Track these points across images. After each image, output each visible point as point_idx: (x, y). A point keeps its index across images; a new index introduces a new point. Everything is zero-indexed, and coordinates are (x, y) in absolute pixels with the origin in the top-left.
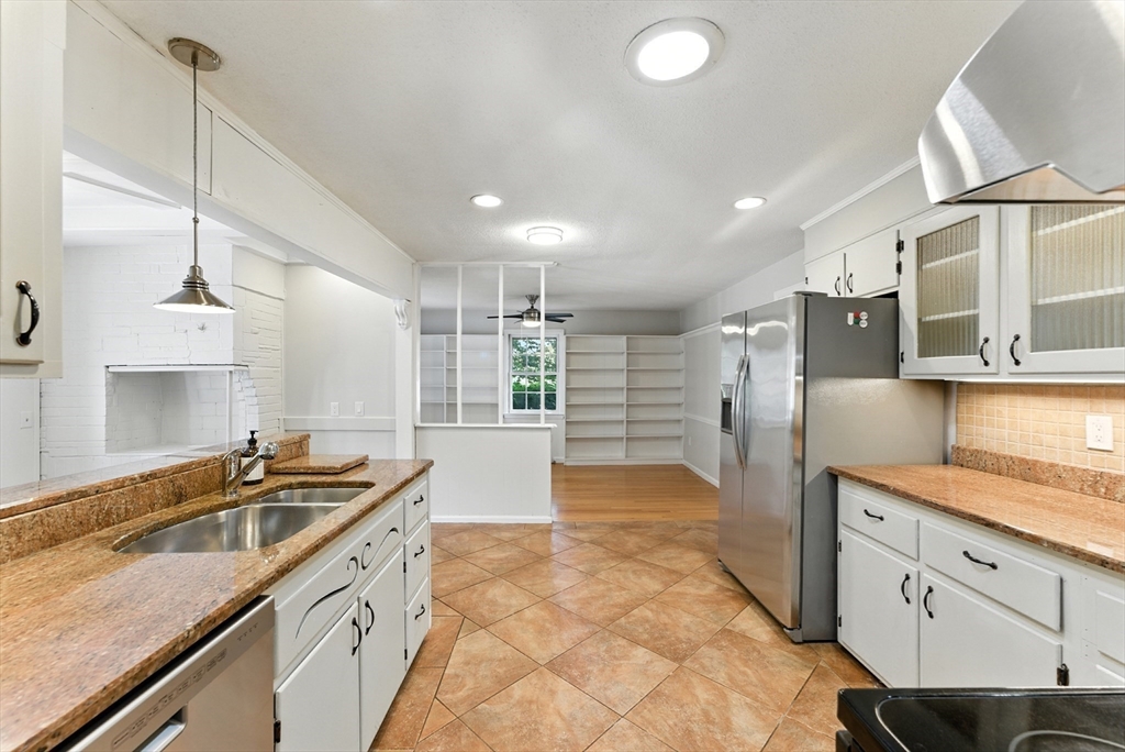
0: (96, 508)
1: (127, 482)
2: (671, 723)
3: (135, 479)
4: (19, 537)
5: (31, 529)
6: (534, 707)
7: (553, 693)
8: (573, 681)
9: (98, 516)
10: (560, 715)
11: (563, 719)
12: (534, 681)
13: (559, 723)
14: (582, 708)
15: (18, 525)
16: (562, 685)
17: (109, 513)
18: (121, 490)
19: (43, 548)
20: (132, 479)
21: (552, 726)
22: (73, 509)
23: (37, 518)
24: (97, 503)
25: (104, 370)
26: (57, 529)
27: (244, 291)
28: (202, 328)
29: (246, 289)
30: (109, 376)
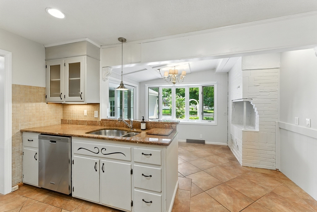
25: (231, 101)
27: (250, 71)
28: (239, 87)
29: (250, 70)
30: (233, 103)
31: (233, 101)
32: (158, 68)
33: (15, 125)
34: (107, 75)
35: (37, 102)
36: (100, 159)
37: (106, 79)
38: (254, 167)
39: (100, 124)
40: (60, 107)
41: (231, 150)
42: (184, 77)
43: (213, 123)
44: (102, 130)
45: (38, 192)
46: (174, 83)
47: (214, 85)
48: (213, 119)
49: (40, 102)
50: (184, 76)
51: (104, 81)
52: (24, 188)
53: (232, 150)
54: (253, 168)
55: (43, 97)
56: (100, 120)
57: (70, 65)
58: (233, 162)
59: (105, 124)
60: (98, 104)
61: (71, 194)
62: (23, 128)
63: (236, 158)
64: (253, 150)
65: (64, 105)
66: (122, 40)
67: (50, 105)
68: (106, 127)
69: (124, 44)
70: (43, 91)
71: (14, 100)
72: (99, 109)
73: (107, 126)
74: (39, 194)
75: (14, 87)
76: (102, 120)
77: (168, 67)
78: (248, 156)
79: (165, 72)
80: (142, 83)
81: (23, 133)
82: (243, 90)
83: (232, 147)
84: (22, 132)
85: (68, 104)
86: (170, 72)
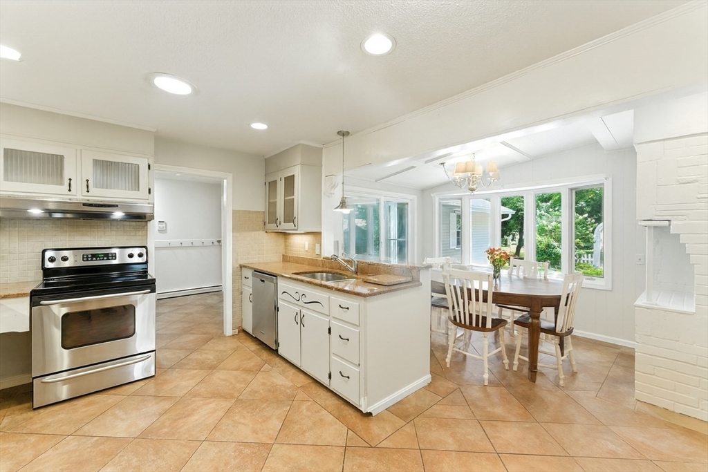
2: (169, 453)
6: (260, 420)
7: (255, 432)
8: (246, 444)
10: (243, 424)
11: (240, 423)
12: (271, 432)
13: (242, 420)
14: (232, 433)
16: (251, 439)
21: (244, 417)
27: (662, 142)
29: (664, 140)
32: (441, 161)
33: (235, 259)
34: (332, 187)
35: (256, 230)
36: (301, 308)
40: (281, 236)
43: (598, 283)
45: (253, 341)
46: (472, 190)
48: (600, 275)
49: (259, 231)
52: (242, 334)
55: (262, 223)
56: (322, 258)
57: (286, 179)
59: (327, 265)
60: (320, 233)
61: (277, 350)
62: (243, 262)
65: (285, 235)
66: (343, 134)
67: (270, 234)
69: (346, 139)
70: (262, 216)
71: (234, 229)
72: (320, 240)
74: (252, 343)
75: (234, 212)
76: (324, 258)
80: (425, 192)
81: (243, 268)
84: (241, 267)
85: (289, 234)
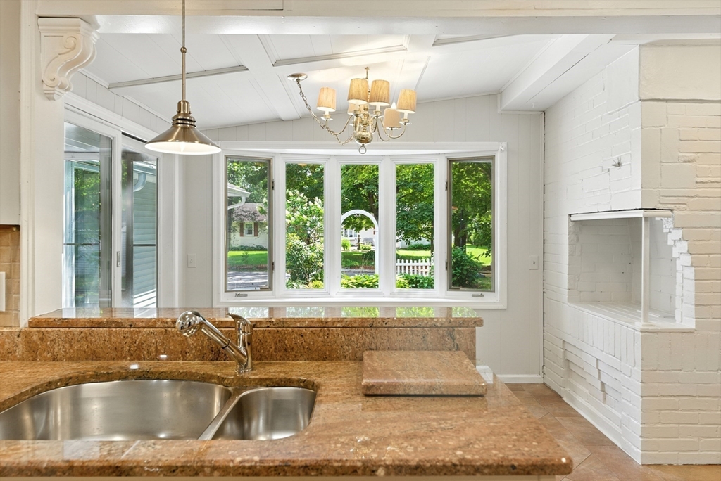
0: (128, 340)
1: (158, 324)
3: (167, 323)
4: (71, 346)
5: (79, 341)
9: (130, 347)
15: (70, 336)
17: (140, 347)
18: (151, 330)
19: (87, 359)
20: (163, 322)
22: (110, 335)
23: (82, 335)
24: (130, 336)
25: (567, 218)
26: (97, 348)
27: (664, 104)
28: (619, 164)
29: (667, 101)
30: (571, 224)
31: (573, 218)
37: (62, 87)
38: (681, 463)
39: (20, 350)
41: (564, 399)
42: (406, 117)
43: (490, 299)
44: (50, 385)
46: (364, 140)
47: (493, 158)
50: (406, 112)
51: (49, 97)
53: (572, 399)
54: (678, 466)
58: (603, 450)
63: (600, 432)
64: (677, 399)
68: (67, 369)
72: (15, 259)
73: (71, 359)
76: (35, 324)
77: (340, 66)
78: (659, 426)
79: (322, 89)
82: (642, 176)
83: (568, 389)
86: (354, 91)
